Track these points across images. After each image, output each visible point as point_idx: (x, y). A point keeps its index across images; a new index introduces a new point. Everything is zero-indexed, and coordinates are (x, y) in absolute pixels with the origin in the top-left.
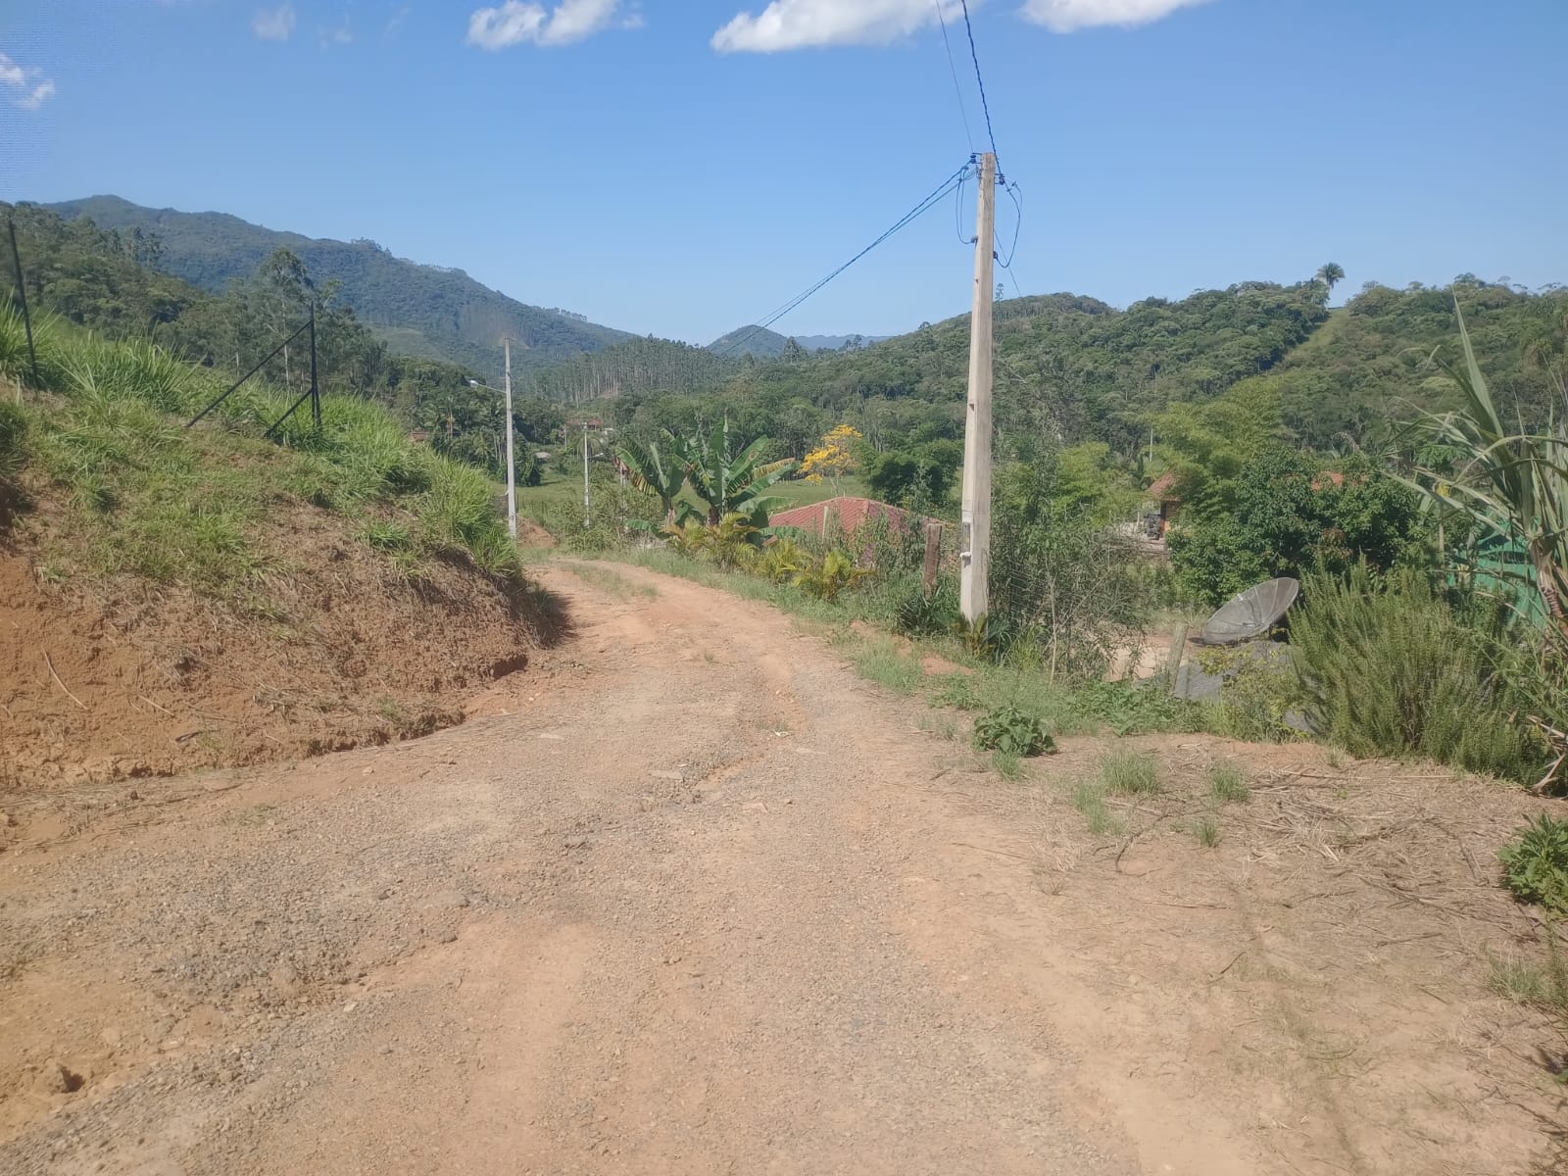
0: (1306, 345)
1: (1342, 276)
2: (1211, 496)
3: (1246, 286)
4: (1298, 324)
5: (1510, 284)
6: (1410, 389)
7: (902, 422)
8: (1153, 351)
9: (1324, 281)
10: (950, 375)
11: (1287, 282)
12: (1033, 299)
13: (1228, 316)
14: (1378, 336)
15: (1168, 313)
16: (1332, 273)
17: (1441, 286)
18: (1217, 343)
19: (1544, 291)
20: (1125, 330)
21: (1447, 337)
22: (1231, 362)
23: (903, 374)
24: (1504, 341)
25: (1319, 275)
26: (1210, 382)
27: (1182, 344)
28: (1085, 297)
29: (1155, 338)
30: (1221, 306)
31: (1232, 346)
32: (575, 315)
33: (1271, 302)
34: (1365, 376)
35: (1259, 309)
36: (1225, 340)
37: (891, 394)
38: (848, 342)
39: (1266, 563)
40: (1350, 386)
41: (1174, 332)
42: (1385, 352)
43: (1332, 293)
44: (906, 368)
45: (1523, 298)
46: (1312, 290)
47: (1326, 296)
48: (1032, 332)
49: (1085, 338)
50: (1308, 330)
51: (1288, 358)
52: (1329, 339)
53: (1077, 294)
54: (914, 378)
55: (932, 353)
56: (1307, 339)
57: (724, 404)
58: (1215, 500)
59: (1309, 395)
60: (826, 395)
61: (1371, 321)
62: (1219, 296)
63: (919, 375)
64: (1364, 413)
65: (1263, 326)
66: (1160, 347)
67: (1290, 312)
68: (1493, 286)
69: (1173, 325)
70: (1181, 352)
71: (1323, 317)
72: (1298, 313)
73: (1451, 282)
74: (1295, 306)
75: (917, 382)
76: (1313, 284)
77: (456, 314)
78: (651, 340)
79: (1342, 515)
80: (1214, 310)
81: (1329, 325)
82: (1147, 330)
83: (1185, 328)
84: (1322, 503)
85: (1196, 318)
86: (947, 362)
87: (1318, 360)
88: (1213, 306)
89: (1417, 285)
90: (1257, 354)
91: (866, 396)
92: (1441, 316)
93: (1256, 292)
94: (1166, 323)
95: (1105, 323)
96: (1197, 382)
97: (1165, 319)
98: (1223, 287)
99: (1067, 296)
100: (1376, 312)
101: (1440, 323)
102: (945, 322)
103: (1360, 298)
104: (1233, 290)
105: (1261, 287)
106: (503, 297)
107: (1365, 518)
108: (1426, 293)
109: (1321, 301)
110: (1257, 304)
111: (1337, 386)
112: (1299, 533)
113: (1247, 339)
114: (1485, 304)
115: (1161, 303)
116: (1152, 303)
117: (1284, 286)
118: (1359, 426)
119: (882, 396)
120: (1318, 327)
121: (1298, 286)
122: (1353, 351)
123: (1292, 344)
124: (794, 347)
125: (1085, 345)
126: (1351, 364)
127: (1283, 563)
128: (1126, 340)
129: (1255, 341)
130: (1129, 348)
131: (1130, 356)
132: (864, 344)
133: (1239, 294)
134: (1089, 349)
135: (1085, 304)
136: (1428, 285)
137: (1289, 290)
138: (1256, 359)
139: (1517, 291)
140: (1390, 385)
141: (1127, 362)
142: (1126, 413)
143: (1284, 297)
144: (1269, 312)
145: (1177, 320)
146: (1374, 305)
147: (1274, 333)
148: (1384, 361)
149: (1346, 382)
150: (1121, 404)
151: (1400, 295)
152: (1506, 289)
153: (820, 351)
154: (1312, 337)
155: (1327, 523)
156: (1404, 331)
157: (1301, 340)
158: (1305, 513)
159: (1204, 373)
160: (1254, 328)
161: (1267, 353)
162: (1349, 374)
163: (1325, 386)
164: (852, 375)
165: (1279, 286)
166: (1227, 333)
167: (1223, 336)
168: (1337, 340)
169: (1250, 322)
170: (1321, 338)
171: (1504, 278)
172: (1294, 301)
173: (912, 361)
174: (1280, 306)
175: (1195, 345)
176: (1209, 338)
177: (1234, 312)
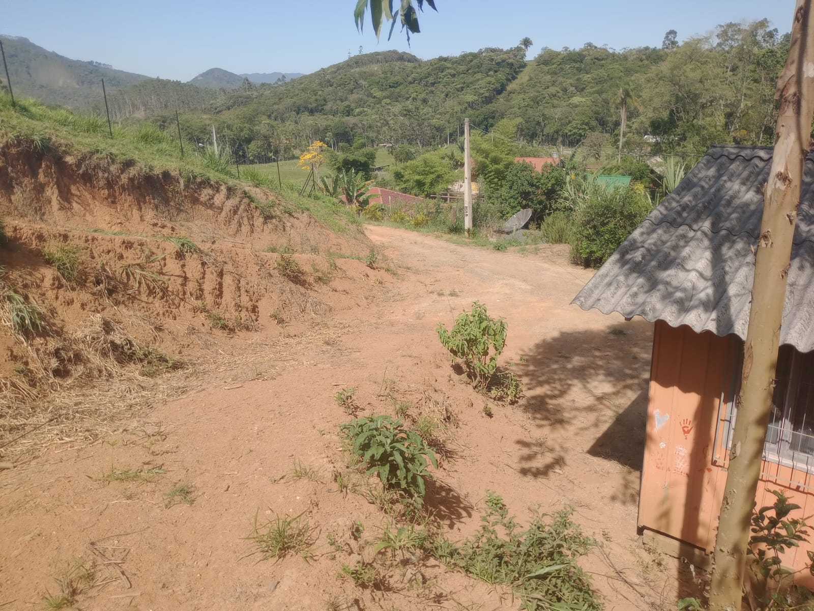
0: (517, 81)
1: (531, 44)
2: (491, 172)
3: (487, 50)
4: (512, 70)
5: (608, 47)
6: (565, 104)
7: (321, 129)
8: (444, 86)
9: (523, 47)
10: (342, 101)
11: (506, 48)
12: (377, 54)
13: (479, 66)
14: (549, 77)
15: (449, 65)
16: (527, 42)
17: (577, 49)
18: (475, 81)
19: (622, 51)
20: (429, 74)
21: (581, 76)
22: (482, 91)
23: (316, 100)
24: (606, 77)
25: (521, 44)
26: (473, 103)
27: (458, 82)
28: (404, 53)
29: (445, 79)
30: (475, 61)
31: (482, 83)
32: (104, 64)
33: (498, 59)
34: (544, 98)
35: (494, 63)
36: (478, 80)
37: (312, 112)
38: (279, 79)
39: (519, 203)
40: (538, 103)
41: (454, 76)
42: (553, 85)
43: (527, 54)
44: (318, 97)
45: (613, 55)
46: (518, 52)
47: (525, 55)
48: (382, 76)
49: (410, 79)
50: (517, 73)
51: (509, 88)
52: (527, 78)
53: (400, 51)
54: (323, 102)
55: (330, 88)
56: (517, 78)
57: (224, 122)
58: (492, 173)
59: (519, 108)
60: (275, 114)
61: (546, 68)
62: (474, 56)
63: (325, 100)
64: (545, 117)
65: (496, 72)
66: (448, 84)
67: (508, 64)
68: (600, 49)
69: (453, 72)
70: (458, 86)
71: (524, 65)
72: (512, 64)
73: (582, 47)
74: (510, 61)
75: (324, 105)
76: (518, 49)
77: (28, 67)
78: (158, 80)
79: (542, 184)
80: (472, 63)
81: (526, 70)
82: (441, 75)
83: (459, 74)
84: (536, 181)
85: (462, 68)
86: (340, 94)
87: (523, 91)
88: (471, 61)
89: (566, 49)
90: (494, 87)
91: (298, 113)
92: (577, 65)
93: (492, 54)
94: (449, 71)
95: (419, 70)
96: (467, 103)
97: (448, 68)
98: (476, 51)
99: (395, 52)
100: (548, 64)
101: (577, 69)
102: (331, 67)
103: (541, 56)
104: (481, 52)
105: (493, 50)
106: (57, 55)
107: (549, 185)
108: (571, 53)
109: (522, 58)
110: (492, 59)
111: (532, 103)
112: (529, 192)
113: (489, 79)
114: (597, 59)
115: (446, 59)
116: (441, 59)
117: (505, 49)
118: (543, 124)
119: (307, 113)
120: (521, 71)
121: (511, 50)
122: (539, 85)
123: (509, 80)
124: (247, 83)
125: (410, 83)
126: (538, 92)
127: (524, 202)
128: (431, 80)
129: (493, 80)
130: (433, 84)
131: (433, 89)
132: (288, 80)
133: (484, 54)
134: (413, 85)
135: (405, 57)
136: (571, 49)
137: (508, 52)
138: (494, 90)
139: (611, 51)
140: (556, 102)
141: (432, 92)
142: (434, 121)
143: (505, 56)
144: (498, 64)
145: (455, 69)
146: (547, 59)
147: (501, 76)
148: (552, 90)
149: (536, 101)
150: (432, 116)
151: (558, 54)
152: (605, 50)
153: (263, 85)
154: (519, 77)
155: (538, 187)
156: (561, 74)
157: (514, 78)
158: (531, 185)
159: (470, 98)
160: (491, 73)
161: (498, 86)
162: (537, 97)
163: (526, 104)
164: (289, 101)
165: (502, 50)
166: (479, 76)
167: (477, 78)
168: (531, 79)
169: (490, 70)
170: (523, 77)
171: (606, 45)
172: (510, 58)
173: (320, 93)
174: (503, 61)
175: (464, 83)
176: (471, 79)
177: (482, 64)
